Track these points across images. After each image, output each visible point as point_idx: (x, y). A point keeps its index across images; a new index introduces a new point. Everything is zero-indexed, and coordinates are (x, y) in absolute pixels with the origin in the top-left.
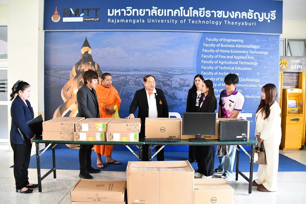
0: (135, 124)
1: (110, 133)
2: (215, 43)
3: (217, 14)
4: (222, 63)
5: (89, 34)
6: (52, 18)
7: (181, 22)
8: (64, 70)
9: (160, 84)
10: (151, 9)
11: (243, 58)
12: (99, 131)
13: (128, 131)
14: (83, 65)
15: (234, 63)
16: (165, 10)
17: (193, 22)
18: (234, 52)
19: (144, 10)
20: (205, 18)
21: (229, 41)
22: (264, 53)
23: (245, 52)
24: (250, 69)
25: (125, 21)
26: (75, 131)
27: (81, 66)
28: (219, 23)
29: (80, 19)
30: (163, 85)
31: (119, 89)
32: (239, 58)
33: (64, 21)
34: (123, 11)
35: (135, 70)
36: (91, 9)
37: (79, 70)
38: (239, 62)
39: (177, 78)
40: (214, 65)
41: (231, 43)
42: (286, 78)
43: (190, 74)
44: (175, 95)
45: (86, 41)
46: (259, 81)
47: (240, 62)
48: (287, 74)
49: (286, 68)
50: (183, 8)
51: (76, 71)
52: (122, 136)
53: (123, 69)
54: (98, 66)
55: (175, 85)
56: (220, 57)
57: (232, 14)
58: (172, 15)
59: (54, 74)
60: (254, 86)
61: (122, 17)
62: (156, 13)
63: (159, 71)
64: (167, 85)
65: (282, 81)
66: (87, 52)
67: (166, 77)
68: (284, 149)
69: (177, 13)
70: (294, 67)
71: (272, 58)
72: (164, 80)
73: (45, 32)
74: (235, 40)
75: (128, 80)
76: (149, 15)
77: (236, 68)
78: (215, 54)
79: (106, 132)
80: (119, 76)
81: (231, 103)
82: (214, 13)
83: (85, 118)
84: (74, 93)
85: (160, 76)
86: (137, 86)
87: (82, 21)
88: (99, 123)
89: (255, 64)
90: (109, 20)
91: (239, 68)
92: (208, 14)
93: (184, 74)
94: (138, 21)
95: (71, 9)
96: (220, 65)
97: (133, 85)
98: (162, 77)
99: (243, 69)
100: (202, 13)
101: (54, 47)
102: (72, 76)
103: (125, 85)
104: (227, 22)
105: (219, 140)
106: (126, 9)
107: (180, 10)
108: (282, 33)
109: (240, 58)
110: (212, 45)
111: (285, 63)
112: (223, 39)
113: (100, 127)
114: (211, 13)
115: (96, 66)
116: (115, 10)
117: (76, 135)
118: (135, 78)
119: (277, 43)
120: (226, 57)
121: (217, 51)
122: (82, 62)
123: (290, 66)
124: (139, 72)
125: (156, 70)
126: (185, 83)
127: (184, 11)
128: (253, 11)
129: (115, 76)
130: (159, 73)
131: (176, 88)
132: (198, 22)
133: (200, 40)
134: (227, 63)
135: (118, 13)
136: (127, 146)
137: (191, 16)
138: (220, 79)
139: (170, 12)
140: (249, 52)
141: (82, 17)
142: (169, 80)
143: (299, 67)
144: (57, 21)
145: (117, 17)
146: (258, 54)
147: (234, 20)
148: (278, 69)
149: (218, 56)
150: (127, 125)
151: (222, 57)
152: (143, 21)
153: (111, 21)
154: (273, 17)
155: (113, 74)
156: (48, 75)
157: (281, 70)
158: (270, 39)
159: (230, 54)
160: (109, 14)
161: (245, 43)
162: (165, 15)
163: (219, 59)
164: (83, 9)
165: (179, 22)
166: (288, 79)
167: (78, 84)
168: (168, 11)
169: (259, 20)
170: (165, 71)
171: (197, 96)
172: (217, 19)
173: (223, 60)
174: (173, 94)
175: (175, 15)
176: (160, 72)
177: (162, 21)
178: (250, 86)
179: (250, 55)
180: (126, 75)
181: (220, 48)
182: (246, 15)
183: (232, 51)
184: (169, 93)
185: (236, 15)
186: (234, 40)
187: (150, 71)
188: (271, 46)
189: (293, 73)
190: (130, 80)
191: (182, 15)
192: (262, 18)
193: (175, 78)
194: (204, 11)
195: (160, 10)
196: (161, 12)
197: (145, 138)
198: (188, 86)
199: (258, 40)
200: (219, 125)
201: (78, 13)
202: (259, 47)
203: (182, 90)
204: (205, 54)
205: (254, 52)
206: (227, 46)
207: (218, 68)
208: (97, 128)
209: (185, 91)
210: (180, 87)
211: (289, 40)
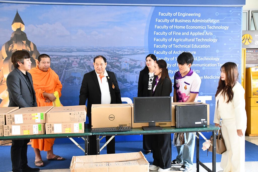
0: (80, 112)
1: (50, 124)
2: (168, 18)
4: (177, 41)
11: (201, 34)
12: (36, 122)
13: (71, 121)
14: (16, 44)
15: (190, 40)
18: (190, 27)
21: (184, 15)
22: (224, 28)
23: (202, 28)
24: (208, 46)
26: (6, 124)
27: (13, 46)
30: (112, 67)
31: (61, 73)
35: (78, 50)
37: (11, 51)
38: (195, 40)
39: (127, 59)
40: (168, 43)
41: (186, 18)
42: (249, 56)
43: (141, 54)
44: (125, 78)
45: (17, 15)
46: (218, 60)
47: (197, 38)
48: (251, 51)
49: (249, 43)
51: (7, 52)
52: (64, 127)
53: (65, 50)
54: (34, 45)
55: (125, 67)
56: (175, 34)
60: (213, 65)
63: (106, 52)
64: (115, 67)
65: (245, 58)
66: (19, 30)
67: (115, 58)
68: (250, 135)
71: (233, 33)
72: (113, 61)
74: (192, 15)
75: (70, 62)
77: (192, 46)
78: (169, 30)
79: (45, 124)
80: (60, 57)
81: (186, 86)
83: (20, 108)
84: (4, 78)
86: (82, 68)
88: (36, 113)
89: (214, 40)
91: (196, 46)
93: (134, 54)
96: (175, 42)
97: (77, 67)
98: (110, 59)
99: (200, 46)
102: (2, 58)
103: (68, 68)
105: (175, 127)
108: (245, 4)
109: (196, 34)
110: (166, 20)
111: (248, 38)
112: (178, 13)
113: (37, 118)
115: (32, 46)
117: (7, 129)
118: (79, 60)
119: (239, 16)
120: (181, 33)
121: (171, 27)
122: (13, 41)
123: (254, 41)
124: (84, 52)
125: (103, 50)
126: (136, 64)
129: (56, 57)
130: (106, 54)
131: (126, 70)
133: (152, 14)
134: (182, 40)
136: (71, 139)
138: (175, 59)
140: (207, 27)
142: (118, 61)
146: (217, 30)
148: (240, 45)
149: (173, 32)
150: (70, 114)
151: (176, 33)
155: (52, 56)
157: (243, 47)
158: (231, 11)
159: (186, 30)
161: (202, 18)
163: (173, 36)
166: (251, 56)
167: (9, 68)
170: (113, 51)
171: (150, 79)
173: (177, 37)
174: (123, 76)
176: (108, 52)
178: (209, 65)
179: (208, 30)
180: (68, 56)
181: (175, 24)
183: (188, 26)
186: (189, 15)
187: (96, 51)
188: (232, 19)
189: (257, 50)
190: (73, 61)
193: (124, 59)
197: (92, 127)
198: (139, 67)
199: (217, 14)
200: (175, 110)
202: (218, 21)
203: (133, 72)
204: (158, 30)
205: (213, 28)
206: (182, 21)
207: (173, 46)
208: (33, 118)
209: (136, 73)
210: (131, 69)
211: (253, 12)
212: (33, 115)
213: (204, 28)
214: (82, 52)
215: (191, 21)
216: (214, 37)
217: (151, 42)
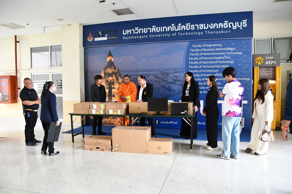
1: (108, 110)
2: (199, 48)
3: (199, 26)
4: (205, 63)
5: (112, 48)
6: (88, 39)
7: (173, 35)
8: (97, 73)
9: (160, 80)
10: (152, 27)
11: (222, 58)
14: (109, 69)
15: (214, 62)
16: (161, 27)
17: (181, 34)
18: (214, 54)
19: (147, 28)
20: (190, 31)
21: (210, 46)
22: (239, 53)
23: (223, 54)
25: (134, 37)
27: (107, 70)
28: (201, 34)
29: (105, 38)
30: (162, 81)
32: (218, 58)
33: (95, 40)
34: (133, 31)
35: (142, 71)
36: (112, 31)
37: (106, 72)
38: (218, 62)
39: (172, 76)
40: (199, 65)
41: (212, 47)
42: (262, 72)
43: (181, 72)
44: (170, 88)
45: (110, 53)
47: (219, 61)
48: (264, 69)
50: (174, 24)
53: (134, 71)
54: (118, 69)
55: (170, 81)
56: (203, 59)
57: (211, 26)
58: (166, 31)
59: (90, 75)
61: (133, 35)
62: (155, 30)
63: (159, 71)
64: (164, 81)
66: (110, 60)
67: (164, 75)
69: (169, 29)
70: (269, 63)
71: (245, 56)
72: (163, 77)
73: (84, 48)
74: (215, 45)
76: (151, 32)
77: (216, 66)
78: (199, 56)
79: (105, 109)
80: (132, 75)
82: (197, 26)
85: (160, 75)
87: (107, 39)
88: (102, 104)
89: (231, 62)
90: (124, 38)
91: (218, 66)
92: (193, 27)
93: (176, 72)
94: (143, 37)
95: (99, 32)
96: (203, 64)
99: (221, 66)
100: (188, 27)
101: (90, 58)
104: (207, 32)
106: (135, 29)
107: (172, 27)
108: (253, 37)
110: (197, 50)
111: (260, 60)
112: (205, 45)
114: (195, 27)
116: (128, 30)
117: (90, 111)
119: (250, 45)
120: (208, 58)
121: (201, 54)
122: (108, 67)
123: (264, 62)
124: (145, 72)
125: (157, 70)
126: (177, 79)
127: (175, 26)
128: (228, 22)
131: (171, 83)
132: (185, 34)
133: (188, 46)
134: (209, 62)
135: (129, 32)
136: (117, 117)
137: (180, 30)
138: (203, 75)
139: (165, 29)
140: (226, 53)
141: (106, 37)
142: (166, 77)
143: (273, 62)
144: (91, 41)
145: (129, 35)
146: (233, 55)
147: (213, 30)
148: (251, 65)
149: (202, 58)
152: (147, 37)
153: (125, 38)
154: (245, 25)
156: (87, 76)
159: (211, 56)
160: (124, 34)
161: (222, 47)
162: (161, 31)
164: (107, 31)
165: (171, 35)
168: (164, 28)
169: (233, 28)
170: (163, 71)
171: (187, 89)
172: (200, 30)
173: (205, 60)
174: (169, 87)
175: (168, 31)
176: (160, 72)
177: (159, 35)
179: (227, 55)
180: (136, 74)
181: (203, 52)
182: (222, 26)
184: (166, 87)
185: (214, 26)
186: (213, 45)
187: (153, 71)
188: (245, 47)
189: (269, 68)
191: (173, 30)
192: (236, 27)
193: (170, 75)
194: (189, 26)
195: (158, 28)
196: (158, 29)
197: (129, 113)
198: (179, 81)
199: (233, 44)
201: (104, 34)
202: (234, 49)
203: (175, 84)
204: (192, 57)
205: (231, 53)
206: (208, 50)
207: (202, 67)
208: (101, 107)
209: (177, 84)
210: (174, 82)
211: (274, 39)
212: (100, 105)
213: (224, 54)
214: (144, 72)
215: (215, 49)
216: (232, 60)
217: (187, 65)
